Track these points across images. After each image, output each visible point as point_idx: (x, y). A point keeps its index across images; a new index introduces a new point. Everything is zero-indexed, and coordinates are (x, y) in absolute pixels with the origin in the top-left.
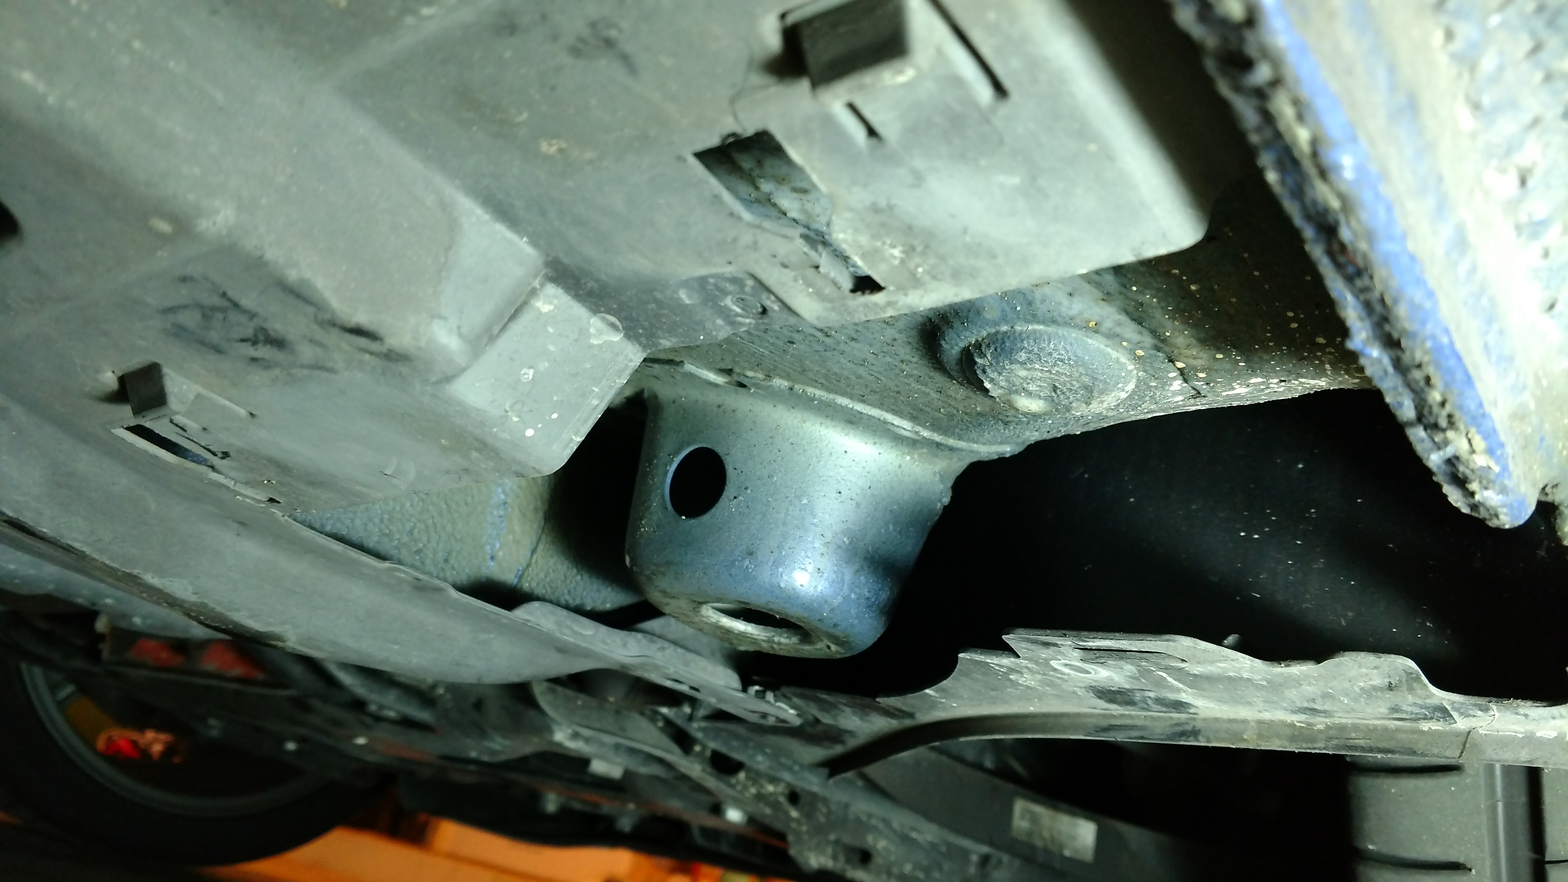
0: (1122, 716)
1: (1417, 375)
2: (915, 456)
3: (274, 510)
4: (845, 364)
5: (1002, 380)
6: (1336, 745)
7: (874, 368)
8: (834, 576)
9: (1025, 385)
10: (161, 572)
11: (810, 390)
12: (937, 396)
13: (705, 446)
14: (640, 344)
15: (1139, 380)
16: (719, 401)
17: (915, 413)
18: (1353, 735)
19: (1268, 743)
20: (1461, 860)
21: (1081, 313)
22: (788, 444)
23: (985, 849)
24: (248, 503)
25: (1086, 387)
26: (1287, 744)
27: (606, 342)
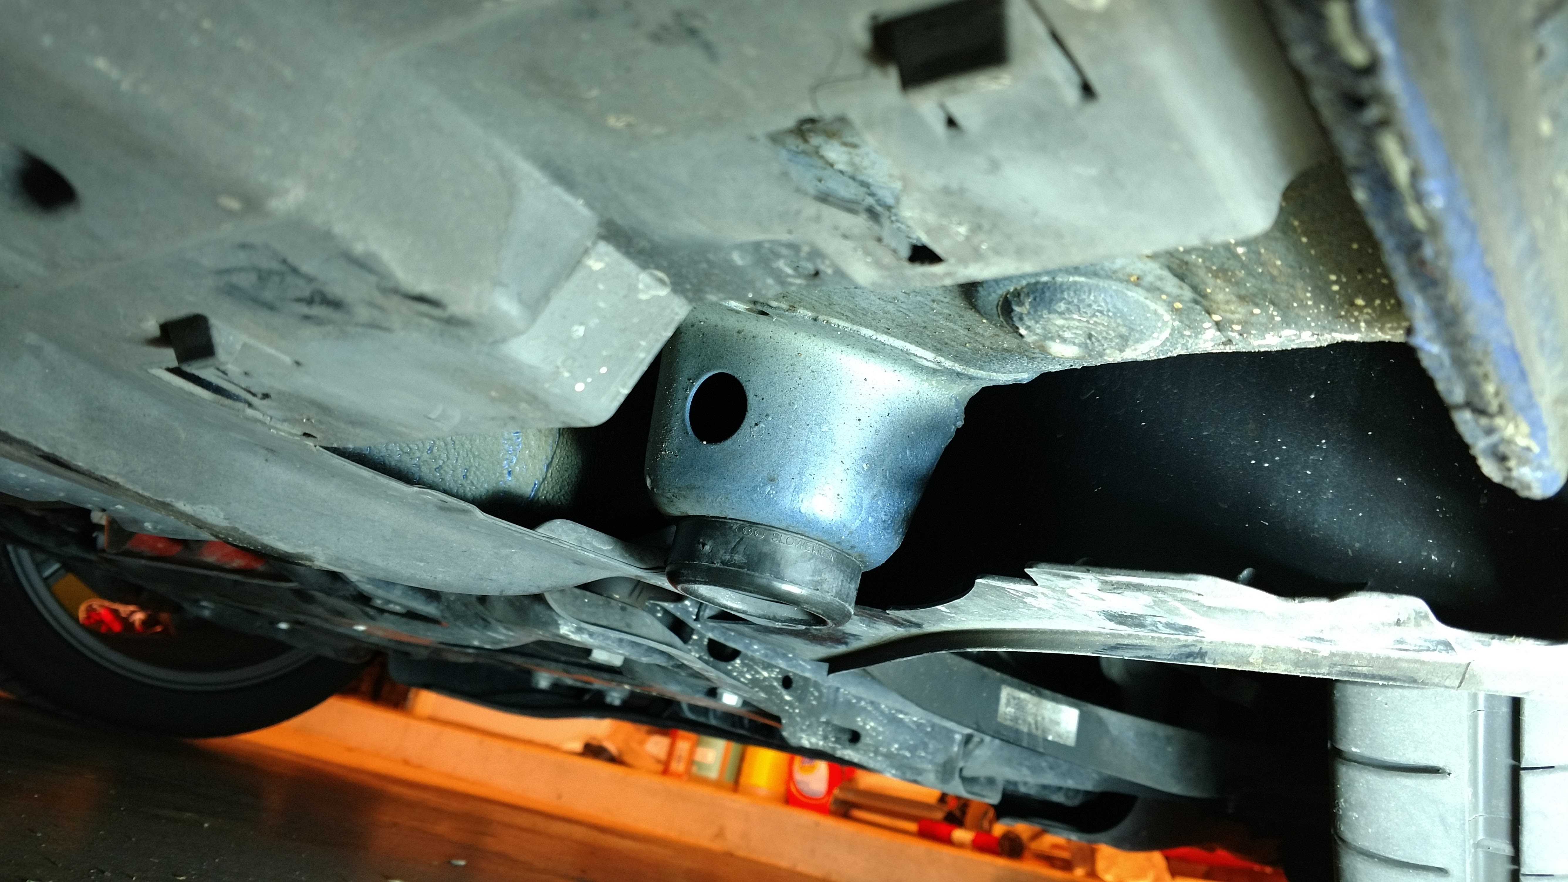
0: (1130, 635)
1: (1475, 370)
2: (934, 382)
3: (310, 443)
4: (874, 301)
5: (1038, 328)
6: (1339, 671)
7: (903, 306)
8: (853, 501)
9: (1061, 333)
10: (193, 500)
11: (834, 321)
12: (964, 333)
13: (725, 371)
14: (686, 297)
15: (1173, 329)
16: (739, 326)
17: (939, 346)
18: (1356, 662)
19: (1273, 667)
20: (1441, 765)
21: (1123, 268)
22: (809, 371)
23: (968, 731)
24: (282, 436)
25: (1122, 337)
26: (1292, 669)
27: (654, 297)
